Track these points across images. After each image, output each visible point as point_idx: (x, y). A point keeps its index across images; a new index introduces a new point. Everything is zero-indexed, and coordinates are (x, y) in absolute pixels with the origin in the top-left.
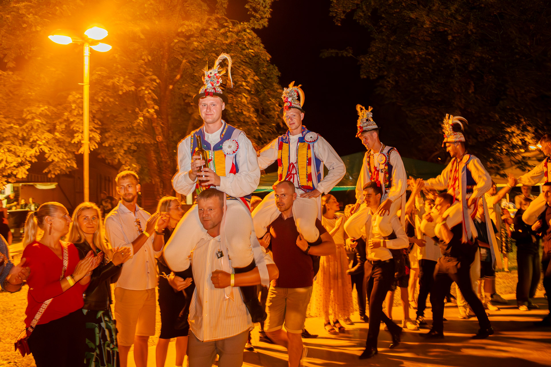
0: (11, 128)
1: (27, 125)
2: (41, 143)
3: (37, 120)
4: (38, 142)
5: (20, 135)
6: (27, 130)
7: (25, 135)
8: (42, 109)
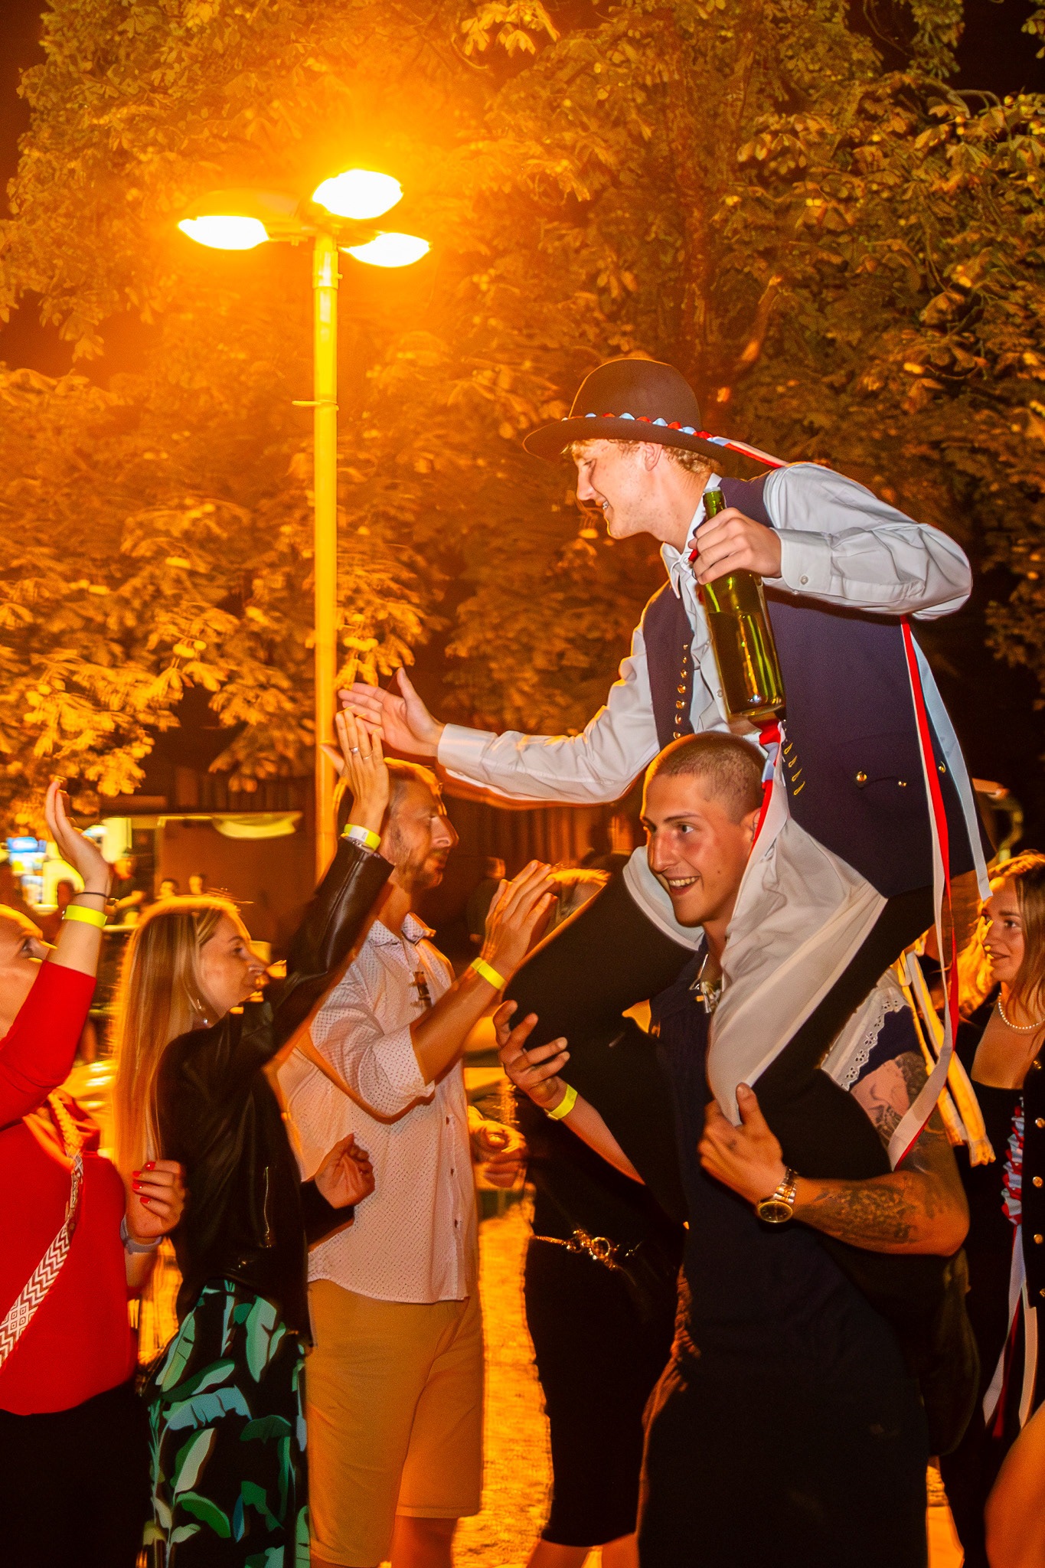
0: (81, 594)
1: (136, 582)
2: (187, 653)
3: (176, 562)
4: (179, 649)
5: (112, 623)
6: (137, 603)
7: (130, 621)
8: (195, 514)
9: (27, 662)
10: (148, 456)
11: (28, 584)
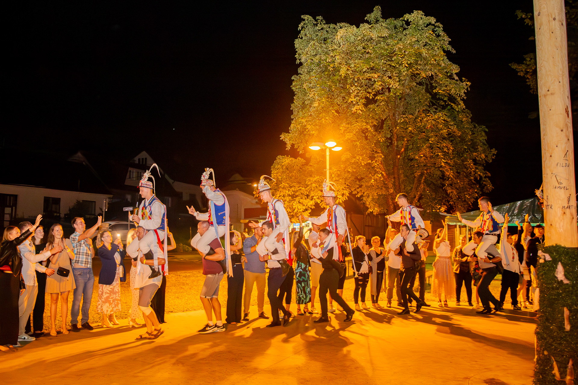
0: (301, 189)
1: (308, 188)
2: (315, 198)
3: (314, 185)
4: (314, 197)
5: (305, 193)
6: (308, 191)
7: (308, 193)
8: (316, 178)
9: (293, 199)
10: (310, 169)
11: (293, 188)
